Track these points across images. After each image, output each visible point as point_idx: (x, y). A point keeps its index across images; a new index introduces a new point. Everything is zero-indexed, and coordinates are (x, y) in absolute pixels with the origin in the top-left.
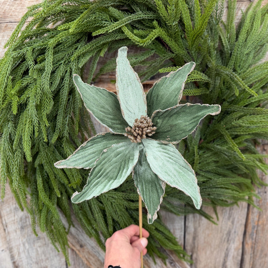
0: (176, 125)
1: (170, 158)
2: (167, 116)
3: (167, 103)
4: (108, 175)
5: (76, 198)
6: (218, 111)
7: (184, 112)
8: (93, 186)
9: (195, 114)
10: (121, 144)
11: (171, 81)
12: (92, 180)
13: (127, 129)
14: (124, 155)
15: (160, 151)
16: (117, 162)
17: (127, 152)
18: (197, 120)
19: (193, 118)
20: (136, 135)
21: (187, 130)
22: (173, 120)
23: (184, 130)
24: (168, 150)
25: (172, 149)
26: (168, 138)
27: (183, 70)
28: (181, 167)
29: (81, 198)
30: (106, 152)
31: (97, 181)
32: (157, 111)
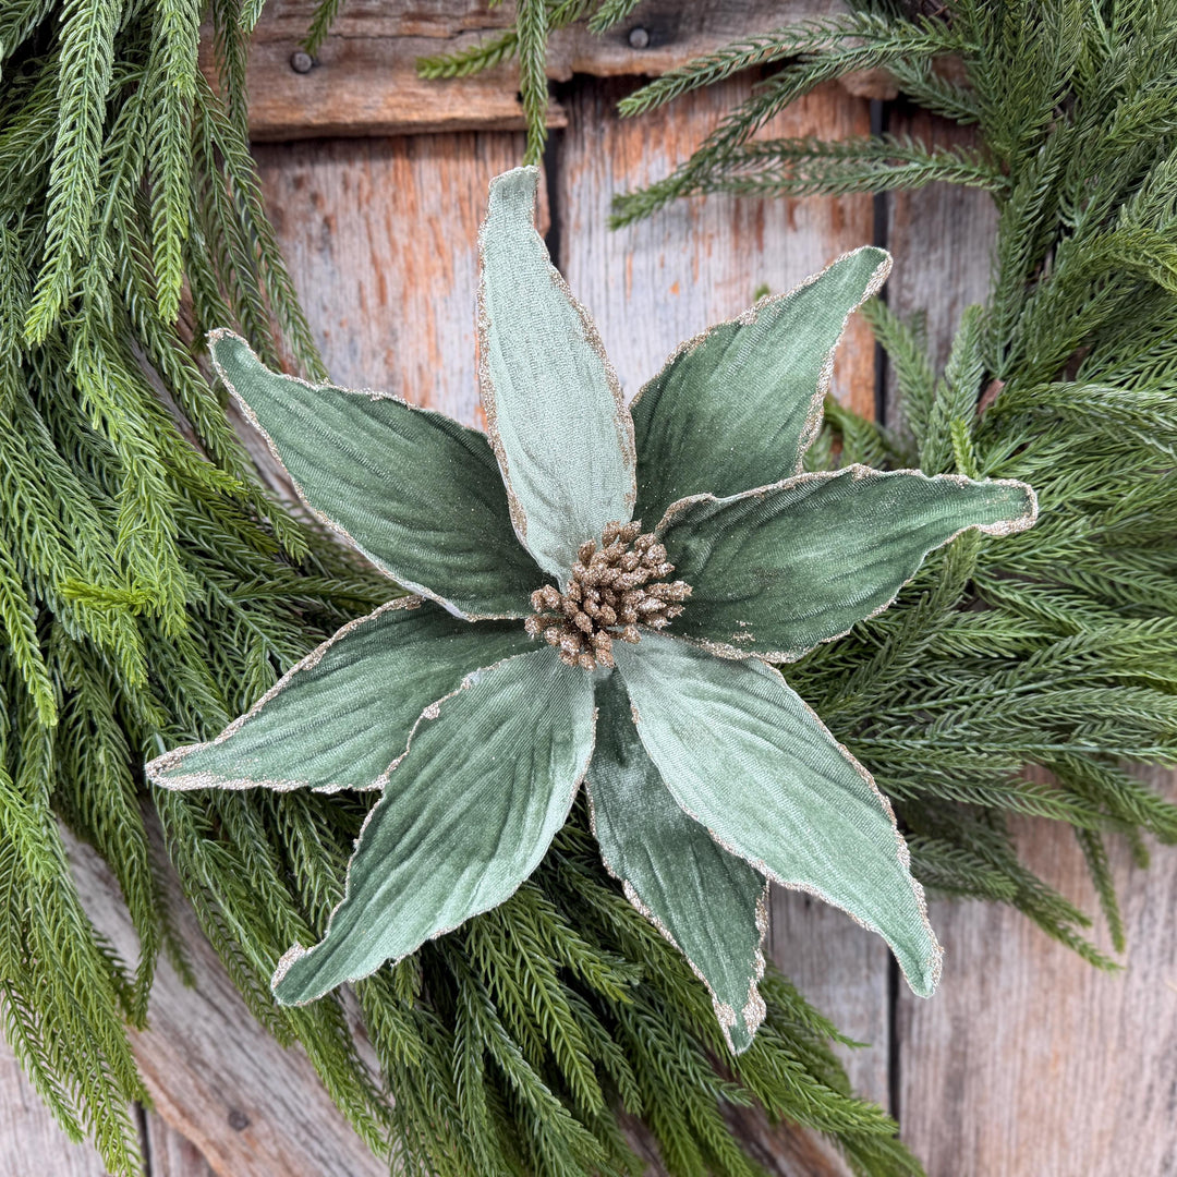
0: (790, 572)
1: (754, 730)
2: (739, 523)
3: (742, 460)
4: (454, 836)
5: (294, 981)
6: (1021, 517)
7: (835, 505)
8: (378, 904)
9: (893, 522)
10: (504, 667)
11: (760, 341)
12: (368, 872)
13: (544, 601)
14: (524, 723)
15: (701, 695)
16: (492, 769)
17: (538, 704)
18: (905, 555)
19: (884, 542)
20: (588, 628)
21: (851, 601)
22: (771, 547)
23: (831, 598)
24: (742, 689)
25: (761, 687)
26: (741, 630)
27: (825, 288)
28: (817, 777)
29: (319, 975)
30: (435, 721)
31: (394, 876)
32: (694, 499)
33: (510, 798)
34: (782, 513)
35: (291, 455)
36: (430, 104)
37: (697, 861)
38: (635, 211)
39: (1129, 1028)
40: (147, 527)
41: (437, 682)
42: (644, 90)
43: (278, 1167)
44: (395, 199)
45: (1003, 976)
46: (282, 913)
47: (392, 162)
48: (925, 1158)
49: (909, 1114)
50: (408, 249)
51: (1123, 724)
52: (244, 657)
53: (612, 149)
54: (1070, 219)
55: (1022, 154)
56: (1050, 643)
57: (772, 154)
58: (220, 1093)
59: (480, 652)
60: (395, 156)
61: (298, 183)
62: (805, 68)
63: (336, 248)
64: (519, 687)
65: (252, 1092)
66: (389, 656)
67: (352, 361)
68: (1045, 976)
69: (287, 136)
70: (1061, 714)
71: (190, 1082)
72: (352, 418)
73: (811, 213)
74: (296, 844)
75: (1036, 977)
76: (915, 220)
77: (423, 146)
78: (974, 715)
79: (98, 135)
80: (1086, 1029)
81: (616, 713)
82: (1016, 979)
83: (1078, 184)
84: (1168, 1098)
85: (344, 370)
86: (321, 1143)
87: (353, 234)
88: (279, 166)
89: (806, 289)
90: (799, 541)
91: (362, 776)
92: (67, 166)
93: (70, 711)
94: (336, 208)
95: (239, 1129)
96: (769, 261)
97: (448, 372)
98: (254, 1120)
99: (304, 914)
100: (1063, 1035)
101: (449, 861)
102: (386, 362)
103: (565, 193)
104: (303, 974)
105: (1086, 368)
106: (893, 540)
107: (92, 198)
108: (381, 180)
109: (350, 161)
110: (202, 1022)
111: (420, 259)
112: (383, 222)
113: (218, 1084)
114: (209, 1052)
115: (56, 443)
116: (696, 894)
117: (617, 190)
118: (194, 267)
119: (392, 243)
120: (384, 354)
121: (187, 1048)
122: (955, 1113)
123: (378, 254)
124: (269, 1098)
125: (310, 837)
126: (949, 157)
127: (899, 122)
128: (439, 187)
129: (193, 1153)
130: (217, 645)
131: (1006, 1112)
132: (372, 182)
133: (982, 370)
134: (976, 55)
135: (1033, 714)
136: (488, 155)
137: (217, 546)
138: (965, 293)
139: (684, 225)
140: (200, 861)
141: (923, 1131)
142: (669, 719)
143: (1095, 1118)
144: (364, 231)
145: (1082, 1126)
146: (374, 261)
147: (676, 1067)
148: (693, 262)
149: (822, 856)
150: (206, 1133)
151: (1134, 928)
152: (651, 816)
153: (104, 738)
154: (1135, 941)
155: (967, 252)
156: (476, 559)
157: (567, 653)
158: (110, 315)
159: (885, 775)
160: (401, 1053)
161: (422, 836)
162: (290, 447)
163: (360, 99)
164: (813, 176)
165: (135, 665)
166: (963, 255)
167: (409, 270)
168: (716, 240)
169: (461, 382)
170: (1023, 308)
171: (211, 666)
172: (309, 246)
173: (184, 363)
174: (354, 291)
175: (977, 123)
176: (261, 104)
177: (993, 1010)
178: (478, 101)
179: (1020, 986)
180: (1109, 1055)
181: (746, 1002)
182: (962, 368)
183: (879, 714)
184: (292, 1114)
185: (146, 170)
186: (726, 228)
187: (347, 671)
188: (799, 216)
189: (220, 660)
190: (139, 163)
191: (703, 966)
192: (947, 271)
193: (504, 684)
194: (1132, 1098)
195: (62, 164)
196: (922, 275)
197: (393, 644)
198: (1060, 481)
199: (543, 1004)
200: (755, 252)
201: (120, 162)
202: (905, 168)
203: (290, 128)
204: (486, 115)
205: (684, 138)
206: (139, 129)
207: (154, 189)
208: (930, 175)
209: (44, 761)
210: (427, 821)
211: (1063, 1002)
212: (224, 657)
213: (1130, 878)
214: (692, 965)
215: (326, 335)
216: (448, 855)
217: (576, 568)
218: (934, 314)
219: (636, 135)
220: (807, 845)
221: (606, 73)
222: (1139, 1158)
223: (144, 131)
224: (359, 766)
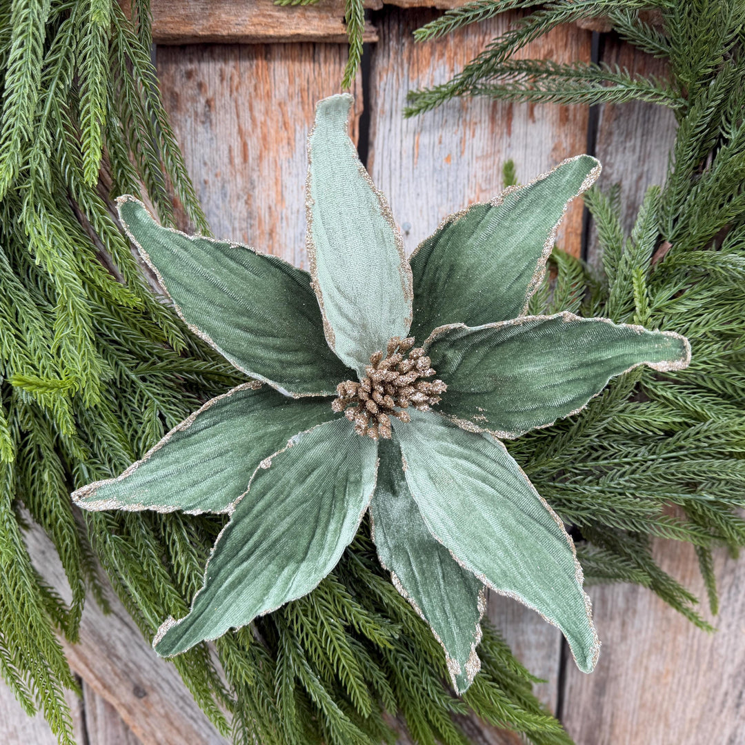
0: (515, 380)
1: (484, 480)
2: (482, 343)
3: (487, 299)
4: (278, 546)
5: (168, 642)
6: (679, 360)
7: (550, 337)
8: (225, 590)
9: (589, 352)
10: (317, 430)
11: (505, 217)
12: (220, 569)
13: (345, 391)
14: (329, 469)
15: (450, 454)
16: (306, 501)
17: (339, 456)
18: (596, 376)
19: (582, 365)
20: (375, 410)
21: (556, 404)
22: (503, 361)
23: (542, 400)
24: (478, 450)
25: (490, 451)
26: (479, 413)
27: (553, 183)
28: (524, 516)
29: (185, 637)
30: (268, 470)
31: (237, 572)
32: (452, 326)
33: (317, 520)
34: (512, 339)
35: (173, 285)
36: (282, 23)
37: (441, 562)
38: (423, 105)
39: (716, 656)
40: (73, 332)
41: (272, 439)
42: (432, 24)
43: (164, 721)
44: (256, 89)
45: (637, 622)
46: (164, 586)
47: (255, 62)
48: (578, 729)
49: (570, 703)
50: (264, 124)
51: (733, 484)
52: (142, 413)
53: (409, 58)
54: (728, 133)
55: (698, 84)
56: (689, 426)
57: (520, 70)
58: (128, 676)
59: (301, 417)
60: (257, 58)
61: (189, 75)
62: (548, 13)
63: (214, 121)
64: (326, 445)
65: (147, 677)
66: (240, 420)
67: (223, 201)
68: (664, 622)
69: (181, 42)
70: (692, 476)
71: (109, 668)
72: (217, 260)
73: (546, 110)
74: (174, 544)
75: (658, 623)
76: (617, 118)
77: (277, 51)
78: (633, 472)
79: (40, 52)
80: (688, 656)
81: (392, 460)
82: (645, 623)
83: (736, 109)
84: (736, 701)
85: (217, 207)
86: (192, 708)
87: (226, 112)
88: (176, 62)
89: (539, 183)
90: (523, 358)
91: (218, 503)
92: (18, 74)
93: (25, 445)
94: (215, 94)
95: (140, 697)
96: (514, 143)
97: (289, 212)
98: (150, 693)
99: (178, 588)
100: (673, 659)
101: (275, 562)
102: (246, 203)
103: (375, 88)
104: (174, 637)
105: (729, 239)
106: (587, 365)
107: (36, 98)
108: (247, 75)
109: (226, 61)
110: (116, 632)
111: (272, 131)
112: (247, 104)
113: (127, 670)
114: (121, 650)
115: (13, 268)
116: (439, 585)
117: (411, 88)
118: (111, 142)
119: (253, 119)
120: (245, 197)
121: (107, 647)
122: (599, 703)
123: (243, 127)
124: (159, 680)
125: (182, 539)
126: (646, 82)
127: (611, 47)
128: (287, 80)
129: (112, 710)
130: (124, 405)
131: (632, 704)
132: (240, 76)
133: (657, 233)
134: (672, 9)
135: (673, 474)
136: (322, 59)
137: (124, 338)
138: (648, 171)
139: (457, 115)
140: (111, 550)
141: (578, 713)
142: (427, 468)
143: (688, 710)
144: (234, 110)
145: (680, 715)
146: (240, 131)
147: (420, 686)
148: (462, 141)
149: (524, 571)
150: (119, 699)
151: (725, 595)
152: (412, 529)
153: (48, 463)
154: (725, 604)
155: (652, 143)
156: (300, 356)
157: (359, 427)
158: (49, 182)
159: (570, 508)
160: (241, 676)
161: (256, 546)
162: (173, 279)
163: (233, 18)
164: (549, 90)
165: (67, 422)
166: (649, 144)
167: (264, 138)
168: (479, 125)
169: (298, 218)
170: (689, 193)
171: (120, 417)
172: (196, 120)
173: (103, 214)
174: (226, 152)
175: (667, 58)
176: (163, 19)
177: (629, 642)
178: (316, 22)
179: (647, 628)
180: (702, 673)
181: (468, 659)
182: (643, 232)
183: (569, 466)
184: (174, 690)
185: (76, 74)
186: (486, 118)
187: (210, 431)
188: (537, 112)
189: (126, 414)
190: (70, 70)
191: (441, 633)
192: (637, 154)
193: (316, 443)
194: (713, 699)
195: (14, 73)
196: (619, 157)
197: (242, 412)
198: (706, 317)
199: (334, 649)
200: (505, 135)
201: (57, 70)
202: (614, 89)
203: (183, 36)
204: (321, 33)
205: (460, 52)
206: (71, 45)
207: (82, 89)
208: (631, 95)
209: (7, 478)
210: (260, 537)
211: (675, 639)
212: (129, 413)
213: (725, 564)
214: (434, 632)
215: (206, 182)
216: (274, 558)
217: (369, 370)
218: (626, 185)
219: (426, 49)
220: (516, 565)
221: (407, 6)
222: (715, 736)
223: (74, 47)
224: (216, 497)
